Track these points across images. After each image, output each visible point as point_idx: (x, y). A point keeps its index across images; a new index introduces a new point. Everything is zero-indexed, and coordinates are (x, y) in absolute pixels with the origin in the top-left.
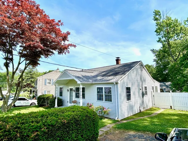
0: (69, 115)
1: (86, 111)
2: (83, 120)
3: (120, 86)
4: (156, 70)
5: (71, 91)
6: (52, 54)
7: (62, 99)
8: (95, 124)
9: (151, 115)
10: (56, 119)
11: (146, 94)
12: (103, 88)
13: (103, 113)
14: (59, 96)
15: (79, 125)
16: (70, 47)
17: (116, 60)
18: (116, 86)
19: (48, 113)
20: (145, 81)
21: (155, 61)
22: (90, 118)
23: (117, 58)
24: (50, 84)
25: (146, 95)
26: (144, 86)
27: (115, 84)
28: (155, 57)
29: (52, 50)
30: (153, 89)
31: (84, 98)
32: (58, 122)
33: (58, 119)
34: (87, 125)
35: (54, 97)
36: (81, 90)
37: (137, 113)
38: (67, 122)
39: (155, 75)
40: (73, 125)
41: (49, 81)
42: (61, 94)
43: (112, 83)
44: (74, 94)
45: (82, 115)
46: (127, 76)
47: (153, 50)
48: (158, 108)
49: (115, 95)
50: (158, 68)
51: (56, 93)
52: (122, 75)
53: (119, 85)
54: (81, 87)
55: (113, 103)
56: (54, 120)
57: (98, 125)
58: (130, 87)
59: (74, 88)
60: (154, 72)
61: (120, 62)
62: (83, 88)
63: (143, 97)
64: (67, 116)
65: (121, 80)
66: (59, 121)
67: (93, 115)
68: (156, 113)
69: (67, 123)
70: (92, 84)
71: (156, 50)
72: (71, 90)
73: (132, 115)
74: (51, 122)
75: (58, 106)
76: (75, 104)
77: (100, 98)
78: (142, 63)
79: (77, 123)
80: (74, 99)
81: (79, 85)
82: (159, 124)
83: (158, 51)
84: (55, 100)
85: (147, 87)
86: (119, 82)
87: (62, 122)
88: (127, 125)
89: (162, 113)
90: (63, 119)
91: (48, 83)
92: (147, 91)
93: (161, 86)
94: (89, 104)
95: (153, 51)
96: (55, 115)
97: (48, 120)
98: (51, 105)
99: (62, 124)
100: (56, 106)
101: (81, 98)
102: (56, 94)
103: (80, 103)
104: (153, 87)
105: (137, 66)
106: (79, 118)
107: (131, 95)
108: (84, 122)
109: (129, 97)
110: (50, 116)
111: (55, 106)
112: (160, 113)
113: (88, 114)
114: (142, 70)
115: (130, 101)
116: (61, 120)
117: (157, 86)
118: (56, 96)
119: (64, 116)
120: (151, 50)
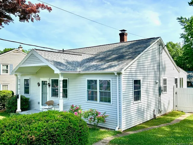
0: (39, 127)
1: (67, 120)
2: (62, 135)
3: (124, 78)
4: (183, 52)
5: (44, 86)
6: (8, 20)
7: (29, 99)
8: (82, 140)
9: (169, 122)
10: (17, 134)
11: (165, 90)
12: (97, 80)
13: (96, 121)
14: (23, 94)
15: (56, 142)
16: (40, 9)
17: (120, 34)
18: (118, 78)
19: (3, 124)
20: (164, 69)
21: (183, 36)
22: (74, 131)
23: (121, 31)
24: (7, 72)
25: (165, 92)
26: (163, 77)
27: (116, 74)
28: (184, 30)
29: (8, 12)
30: (176, 82)
31: (67, 97)
32: (21, 139)
33: (21, 134)
34: (70, 142)
35: (15, 95)
36: (61, 84)
37: (149, 119)
38: (37, 139)
39: (182, 60)
40: (46, 142)
41: (6, 67)
42: (27, 90)
43: (112, 74)
44: (49, 90)
45: (61, 127)
46: (136, 62)
47: (182, 18)
48: (182, 112)
49: (115, 92)
50: (186, 48)
51: (19, 88)
52: (129, 61)
53: (122, 77)
54: (61, 79)
55: (113, 105)
56: (14, 136)
57: (87, 140)
58: (140, 80)
59: (49, 80)
60: (181, 55)
61: (126, 37)
62: (64, 81)
63: (160, 95)
64: (36, 128)
65: (127, 68)
66: (23, 137)
67: (80, 126)
68: (179, 120)
69: (37, 141)
70: (80, 75)
71: (185, 18)
72: (44, 83)
73: (141, 122)
74: (8, 139)
75: (23, 109)
76: (50, 107)
77: (92, 97)
78: (161, 40)
79: (53, 139)
80: (49, 98)
81: (57, 75)
82: (181, 136)
83: (188, 21)
84: (17, 100)
85: (167, 80)
86: (123, 72)
87: (28, 139)
88: (133, 139)
89: (187, 120)
90: (29, 134)
91: (3, 70)
92: (167, 86)
93: (189, 77)
94: (75, 106)
95: (181, 20)
96: (17, 127)
97: (3, 136)
98: (10, 108)
99: (28, 142)
100: (19, 109)
101: (61, 97)
102: (19, 90)
103: (58, 105)
104: (176, 80)
105: (154, 46)
106: (56, 131)
107: (141, 92)
108: (64, 137)
109: (137, 96)
110: (7, 130)
111: (17, 110)
112: (183, 120)
113: (71, 125)
114: (160, 53)
115: (139, 101)
116: (26, 136)
117: (182, 78)
118: (19, 93)
119: (31, 128)
120: (178, 19)
